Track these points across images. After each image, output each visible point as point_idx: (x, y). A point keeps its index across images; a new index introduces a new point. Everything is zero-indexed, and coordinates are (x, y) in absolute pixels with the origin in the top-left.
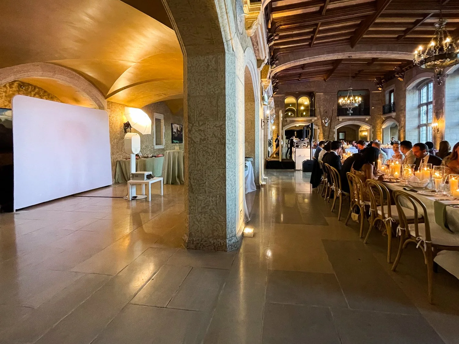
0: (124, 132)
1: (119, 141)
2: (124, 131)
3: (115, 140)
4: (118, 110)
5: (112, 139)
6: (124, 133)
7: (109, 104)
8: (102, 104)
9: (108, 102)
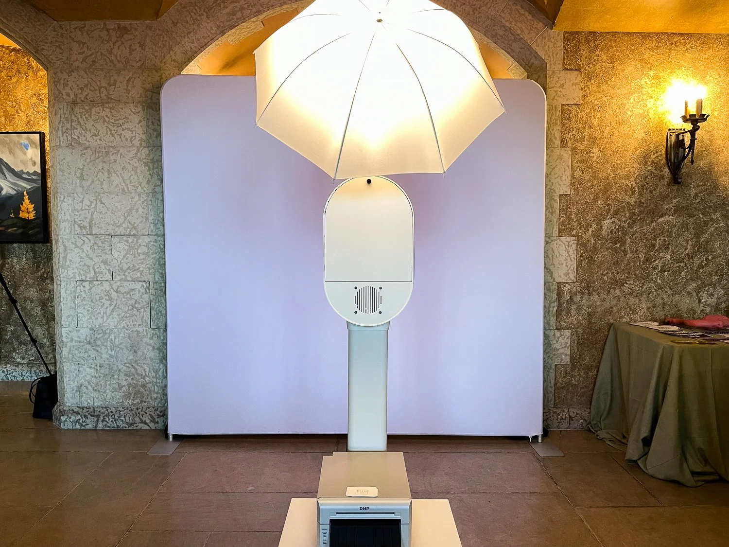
0: (666, 182)
1: (631, 225)
2: (666, 172)
3: (606, 222)
4: (630, 68)
5: (590, 217)
6: (669, 184)
7: (577, 46)
8: (536, 56)
9: (571, 37)
